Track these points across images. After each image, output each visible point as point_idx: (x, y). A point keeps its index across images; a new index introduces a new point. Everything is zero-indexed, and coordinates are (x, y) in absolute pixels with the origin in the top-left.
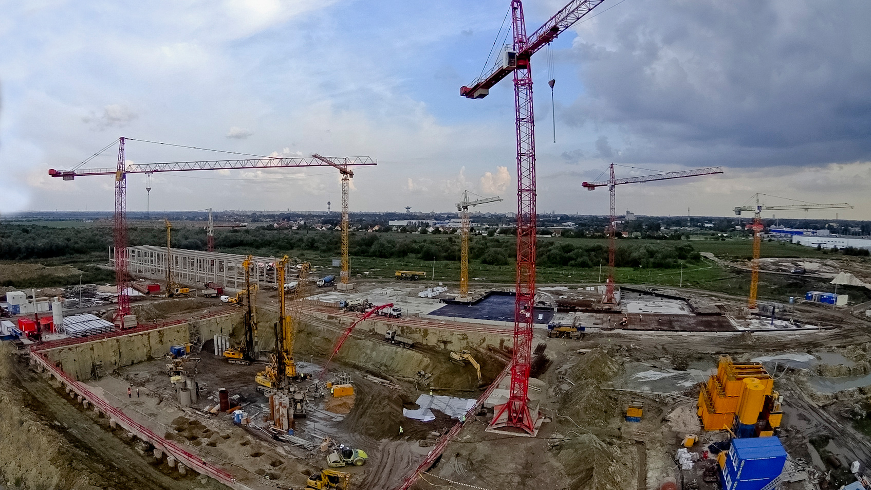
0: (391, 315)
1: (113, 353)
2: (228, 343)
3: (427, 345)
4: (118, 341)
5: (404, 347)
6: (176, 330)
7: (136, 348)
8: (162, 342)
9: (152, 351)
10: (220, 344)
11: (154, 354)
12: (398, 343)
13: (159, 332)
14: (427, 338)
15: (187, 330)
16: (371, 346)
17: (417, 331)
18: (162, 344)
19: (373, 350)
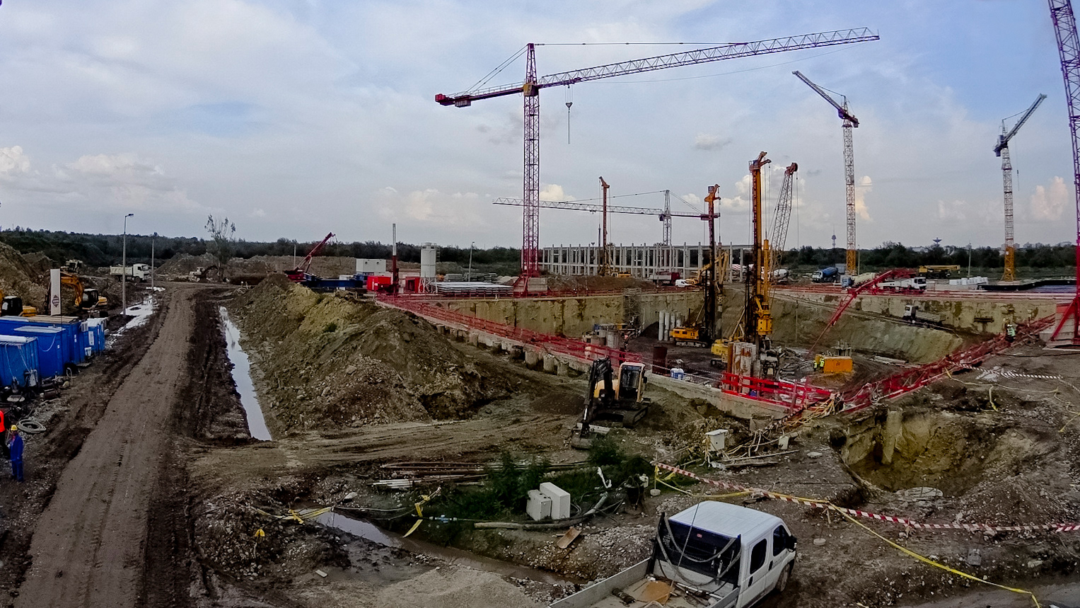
0: (911, 288)
1: (505, 321)
2: (678, 322)
3: (959, 327)
4: (515, 304)
5: (928, 327)
6: (605, 303)
7: (541, 318)
8: (582, 317)
9: (566, 328)
10: (667, 324)
11: (568, 331)
12: (921, 323)
13: (579, 301)
14: (960, 316)
15: (622, 307)
16: (883, 327)
17: (946, 307)
18: (582, 320)
19: (885, 332)
